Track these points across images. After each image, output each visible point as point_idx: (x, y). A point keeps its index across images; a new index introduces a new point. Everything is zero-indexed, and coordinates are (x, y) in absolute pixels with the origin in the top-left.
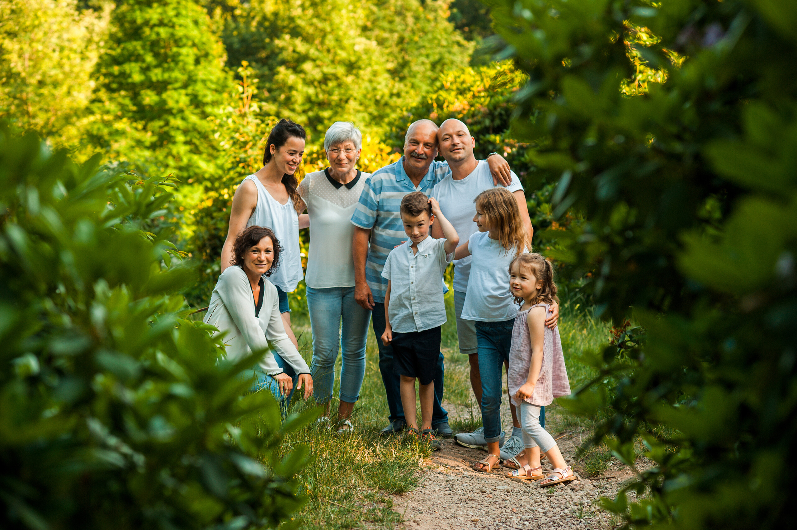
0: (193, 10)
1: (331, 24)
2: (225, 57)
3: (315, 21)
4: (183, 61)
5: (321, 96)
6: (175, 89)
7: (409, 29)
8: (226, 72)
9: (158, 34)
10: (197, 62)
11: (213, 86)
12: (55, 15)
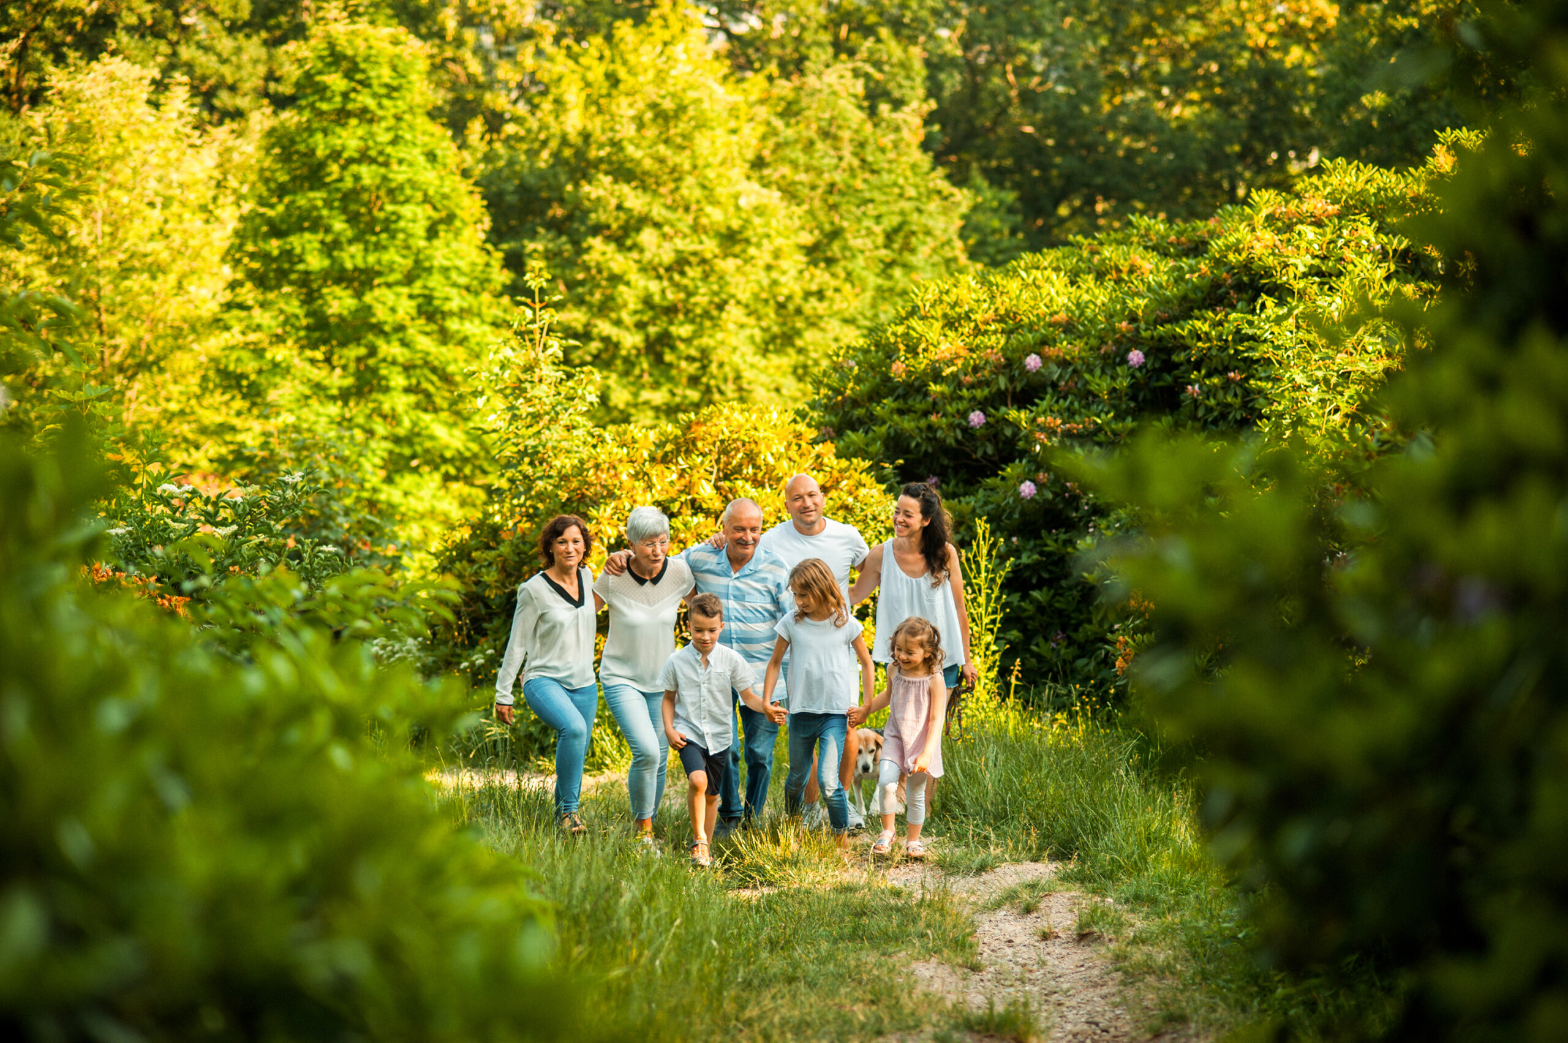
0: (424, 133)
1: (694, 157)
2: (487, 223)
3: (662, 149)
4: (403, 230)
5: (671, 296)
6: (389, 285)
7: (844, 164)
8: (488, 253)
9: (357, 178)
10: (432, 233)
11: (463, 281)
12: (156, 137)
